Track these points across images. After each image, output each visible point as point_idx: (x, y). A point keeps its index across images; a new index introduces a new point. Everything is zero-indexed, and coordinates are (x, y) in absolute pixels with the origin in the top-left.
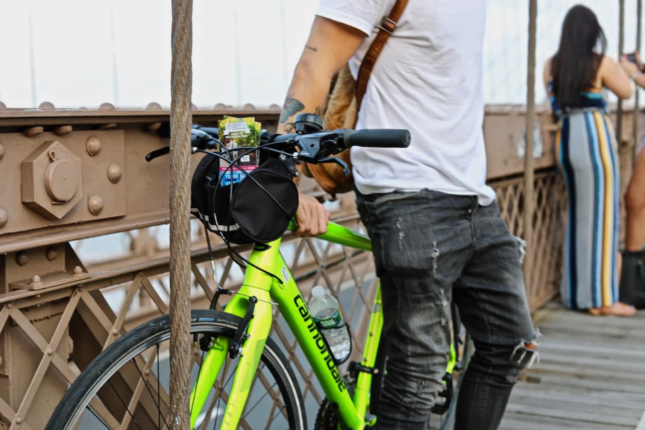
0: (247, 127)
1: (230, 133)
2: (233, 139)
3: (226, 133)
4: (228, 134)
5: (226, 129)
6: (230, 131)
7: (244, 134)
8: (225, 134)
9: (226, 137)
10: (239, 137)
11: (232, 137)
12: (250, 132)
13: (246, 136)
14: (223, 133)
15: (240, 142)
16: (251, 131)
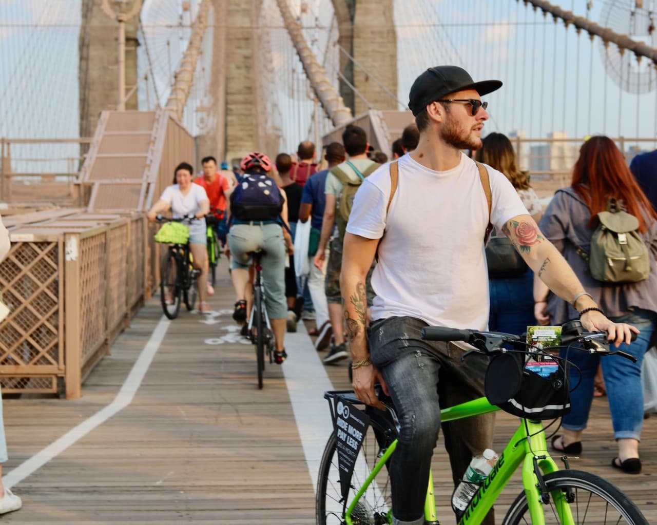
0: (554, 333)
1: (538, 338)
2: (539, 342)
3: (534, 336)
4: (536, 337)
5: (535, 333)
6: (538, 336)
7: (550, 339)
8: (533, 338)
9: (534, 340)
10: (546, 340)
11: (539, 340)
12: (555, 337)
13: (552, 340)
14: (532, 336)
15: (546, 344)
16: (557, 337)
